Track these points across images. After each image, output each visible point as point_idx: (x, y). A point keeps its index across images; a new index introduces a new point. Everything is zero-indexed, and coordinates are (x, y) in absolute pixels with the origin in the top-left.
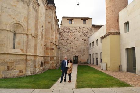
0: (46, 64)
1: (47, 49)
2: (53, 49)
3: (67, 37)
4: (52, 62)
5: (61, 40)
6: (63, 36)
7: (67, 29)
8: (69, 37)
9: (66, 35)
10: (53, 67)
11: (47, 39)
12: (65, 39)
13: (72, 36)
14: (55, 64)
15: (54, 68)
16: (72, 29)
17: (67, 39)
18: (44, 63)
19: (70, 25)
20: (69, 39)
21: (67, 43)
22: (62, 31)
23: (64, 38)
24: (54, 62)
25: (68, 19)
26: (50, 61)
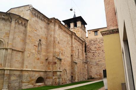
0: (48, 80)
1: (49, 63)
2: (55, 63)
3: (94, 49)
4: (55, 77)
5: (88, 53)
6: (90, 49)
7: (93, 41)
8: (96, 49)
9: (93, 48)
10: (55, 83)
11: (49, 53)
12: (93, 52)
13: (99, 48)
14: (57, 80)
15: (57, 84)
16: (98, 40)
17: (94, 52)
18: (47, 78)
19: (96, 37)
20: (96, 51)
21: (94, 57)
22: (88, 44)
23: (91, 51)
24: (56, 77)
25: (93, 31)
26: (53, 76)
